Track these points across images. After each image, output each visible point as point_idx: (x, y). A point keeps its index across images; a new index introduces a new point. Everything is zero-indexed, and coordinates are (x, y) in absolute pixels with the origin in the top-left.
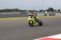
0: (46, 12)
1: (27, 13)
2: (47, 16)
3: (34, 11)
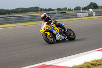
0: (91, 10)
1: (55, 13)
2: (93, 16)
3: (65, 9)
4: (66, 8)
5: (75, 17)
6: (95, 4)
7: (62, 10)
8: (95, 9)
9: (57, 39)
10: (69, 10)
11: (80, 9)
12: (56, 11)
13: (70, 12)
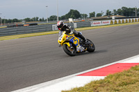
0: (71, 20)
1: (23, 25)
3: (36, 19)
4: (38, 18)
5: (50, 31)
6: (76, 11)
7: (32, 20)
8: (77, 18)
9: (78, 50)
10: (41, 20)
11: (56, 20)
12: (23, 23)
13: (43, 23)
